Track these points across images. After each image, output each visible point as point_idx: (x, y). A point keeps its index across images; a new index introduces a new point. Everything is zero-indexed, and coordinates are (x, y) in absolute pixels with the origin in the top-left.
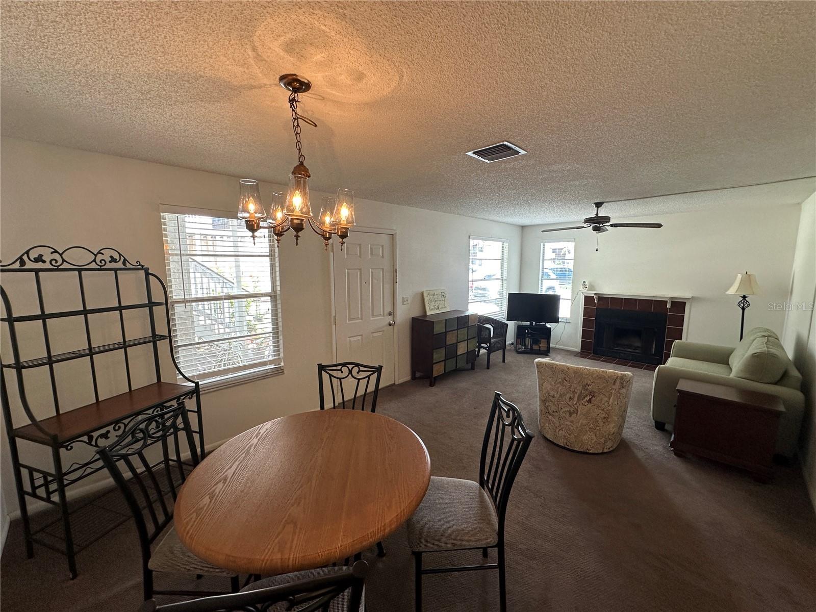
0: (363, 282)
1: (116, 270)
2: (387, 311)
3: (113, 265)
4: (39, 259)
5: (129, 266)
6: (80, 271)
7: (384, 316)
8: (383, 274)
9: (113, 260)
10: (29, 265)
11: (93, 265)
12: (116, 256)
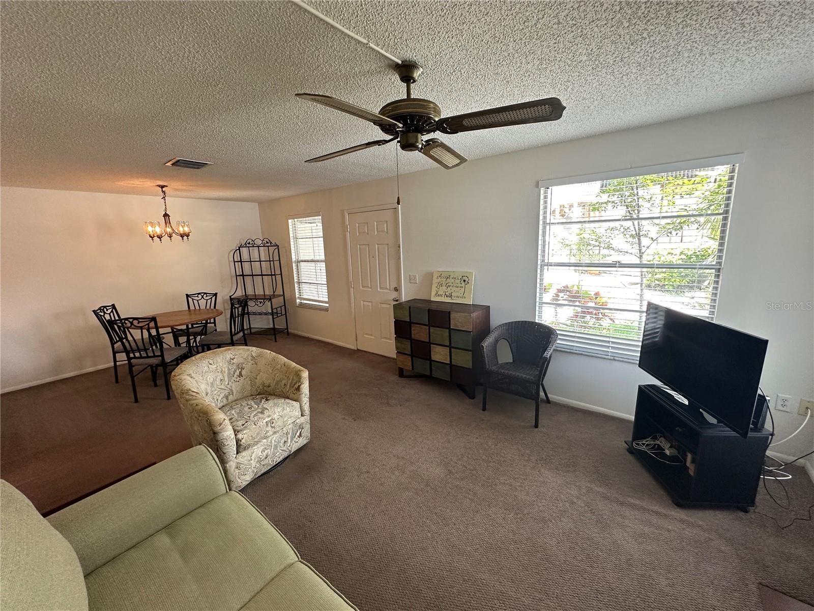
0: (371, 257)
1: (268, 246)
2: (393, 287)
3: (267, 245)
4: (249, 243)
5: (272, 245)
6: (258, 247)
7: (390, 290)
8: (388, 249)
9: (267, 243)
10: (248, 245)
11: (262, 245)
12: (268, 241)
